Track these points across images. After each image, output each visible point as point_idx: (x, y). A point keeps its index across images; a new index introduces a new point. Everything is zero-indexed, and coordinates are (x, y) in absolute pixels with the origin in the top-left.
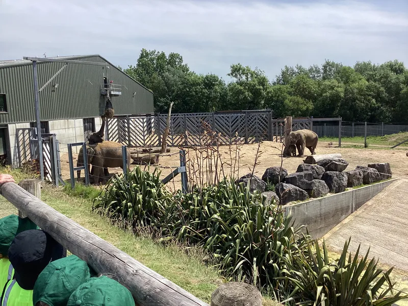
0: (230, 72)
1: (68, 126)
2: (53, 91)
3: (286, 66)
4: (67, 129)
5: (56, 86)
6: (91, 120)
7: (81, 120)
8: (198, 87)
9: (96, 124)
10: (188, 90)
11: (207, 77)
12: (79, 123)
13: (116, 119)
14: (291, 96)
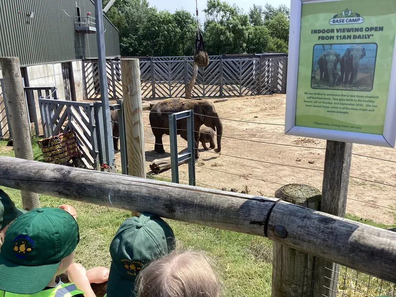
0: (207, 8)
1: (48, 73)
2: (28, 23)
3: (254, 5)
4: (46, 78)
5: (32, 16)
6: (68, 66)
7: (60, 65)
8: (170, 25)
9: (73, 70)
10: (157, 28)
11: (178, 14)
12: (57, 68)
13: (90, 64)
14: (273, 37)
